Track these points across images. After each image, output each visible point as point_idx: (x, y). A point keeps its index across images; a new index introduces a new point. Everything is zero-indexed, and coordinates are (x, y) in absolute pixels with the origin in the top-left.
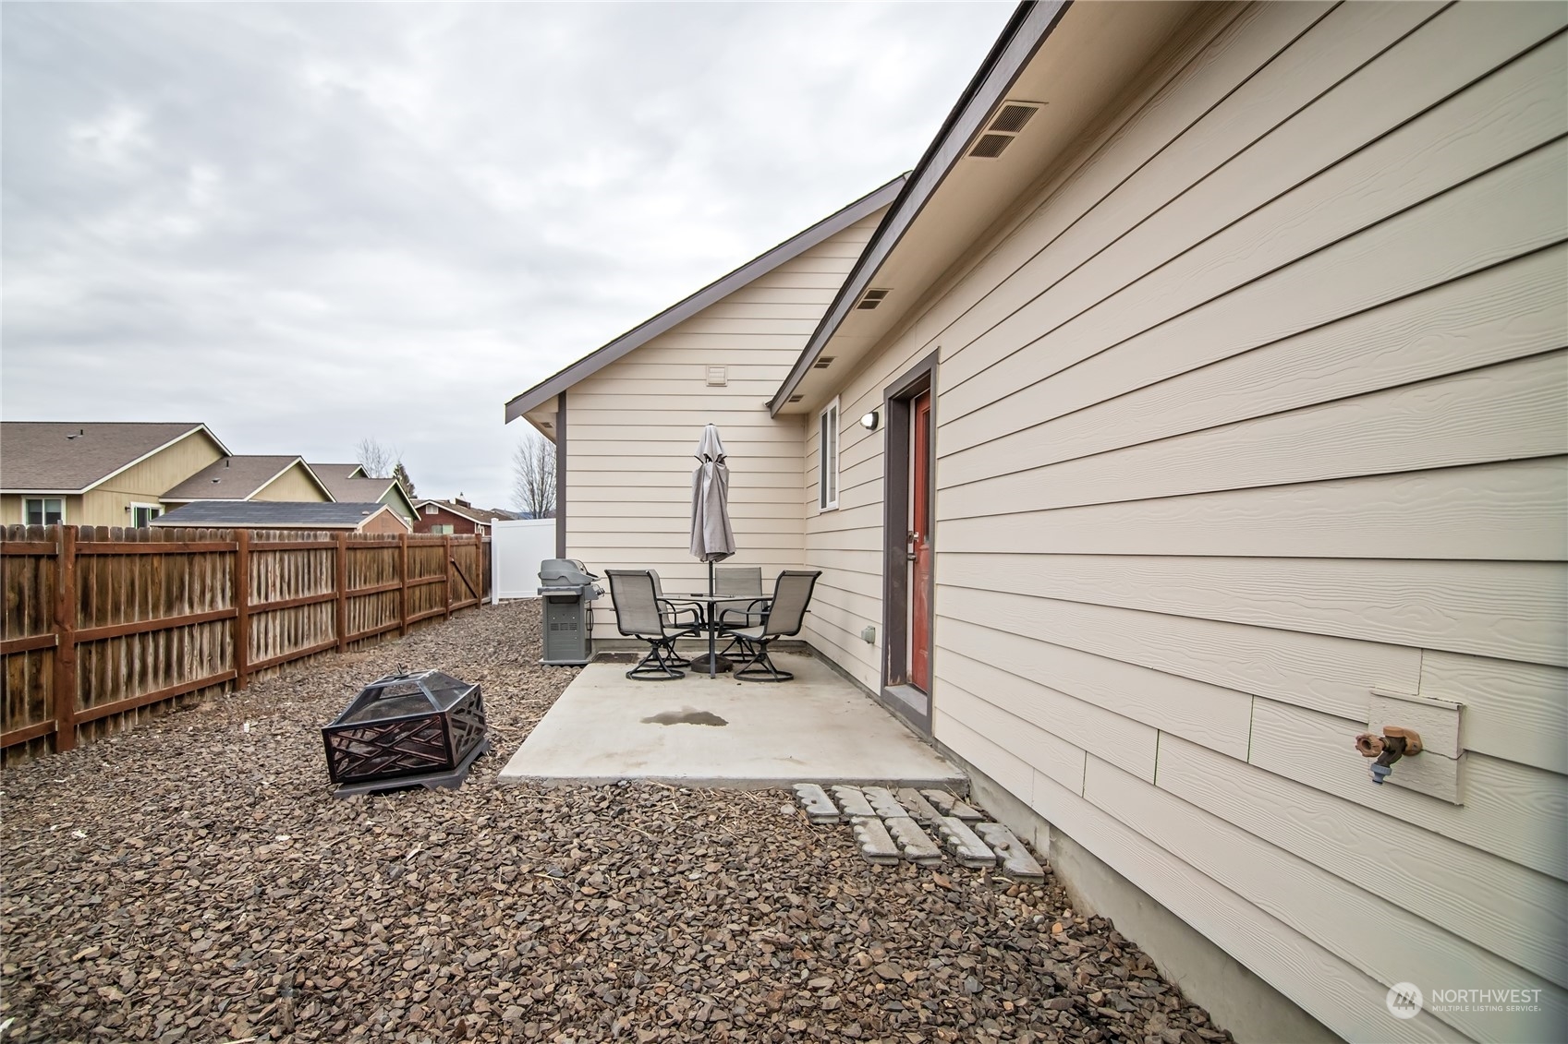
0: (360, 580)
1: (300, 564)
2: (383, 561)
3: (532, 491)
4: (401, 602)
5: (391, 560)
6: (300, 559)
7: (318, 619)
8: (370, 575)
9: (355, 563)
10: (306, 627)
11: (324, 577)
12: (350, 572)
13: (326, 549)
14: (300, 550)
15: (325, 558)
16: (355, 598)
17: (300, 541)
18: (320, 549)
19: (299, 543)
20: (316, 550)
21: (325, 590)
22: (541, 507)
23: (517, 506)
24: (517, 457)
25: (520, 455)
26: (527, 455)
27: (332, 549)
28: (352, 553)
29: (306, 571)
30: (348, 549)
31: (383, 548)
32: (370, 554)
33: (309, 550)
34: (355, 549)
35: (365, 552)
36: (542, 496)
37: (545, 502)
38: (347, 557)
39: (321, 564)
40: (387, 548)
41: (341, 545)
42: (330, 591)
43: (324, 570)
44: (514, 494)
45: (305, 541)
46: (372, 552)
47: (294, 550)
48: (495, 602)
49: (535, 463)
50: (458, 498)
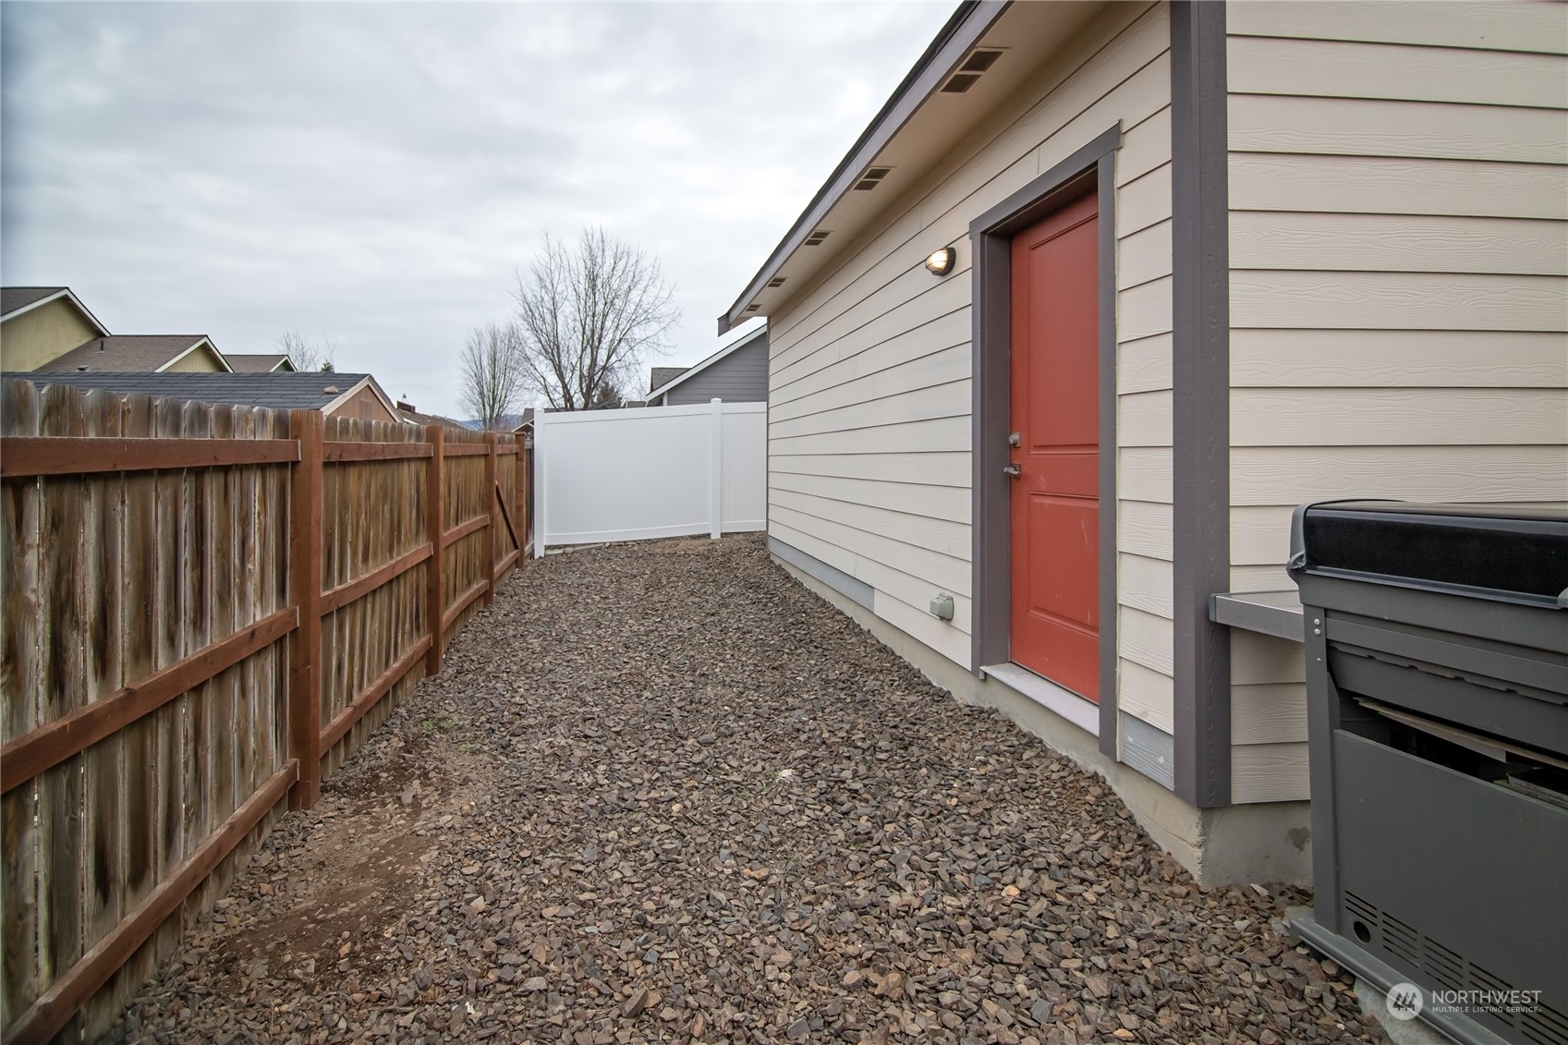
0: (354, 554)
1: (160, 535)
2: (400, 494)
3: (481, 394)
4: (429, 590)
5: (414, 491)
6: (159, 512)
7: (233, 725)
8: (376, 535)
9: (344, 506)
10: (185, 777)
11: (254, 566)
12: (329, 536)
13: (263, 467)
14: (164, 473)
15: (258, 493)
16: (340, 610)
17: (160, 435)
18: (243, 468)
19: (156, 444)
20: (226, 470)
21: (259, 612)
22: (492, 411)
23: (467, 411)
24: (464, 355)
25: (467, 352)
26: (476, 352)
27: (281, 466)
28: (335, 476)
29: (186, 554)
30: (328, 465)
31: (401, 460)
32: (376, 478)
33: (199, 472)
34: (344, 465)
35: (366, 471)
36: (494, 399)
37: (497, 405)
38: (322, 486)
39: (245, 521)
40: (409, 460)
41: (312, 453)
42: (272, 610)
43: (255, 541)
44: (461, 397)
45: (184, 436)
46: (380, 472)
47: (131, 475)
48: (539, 552)
49: (485, 361)
50: (401, 401)
